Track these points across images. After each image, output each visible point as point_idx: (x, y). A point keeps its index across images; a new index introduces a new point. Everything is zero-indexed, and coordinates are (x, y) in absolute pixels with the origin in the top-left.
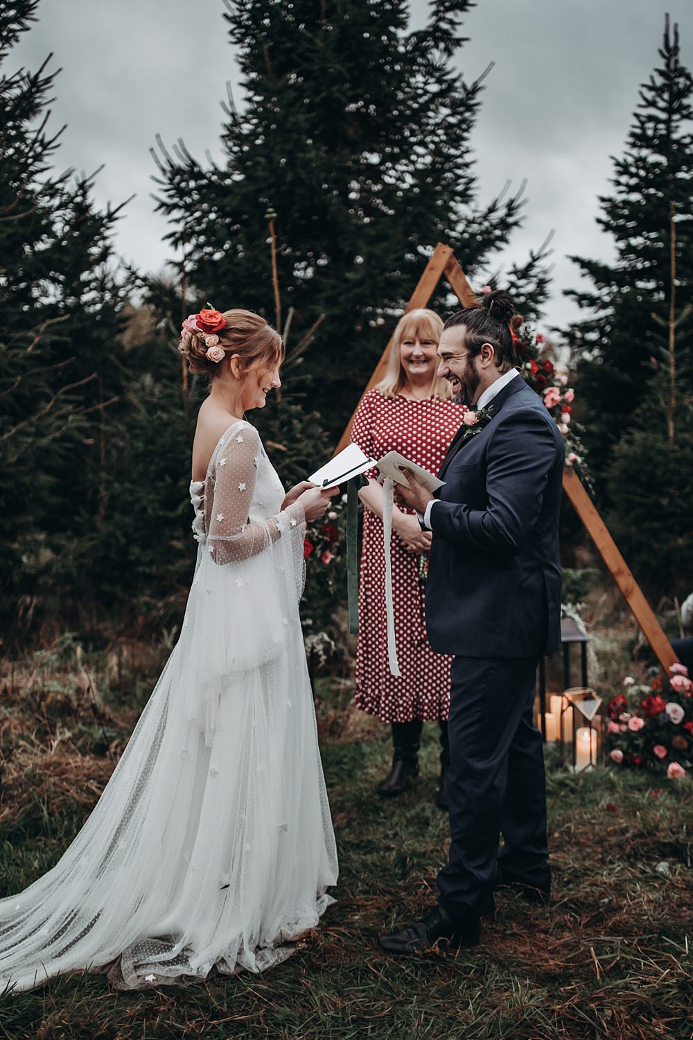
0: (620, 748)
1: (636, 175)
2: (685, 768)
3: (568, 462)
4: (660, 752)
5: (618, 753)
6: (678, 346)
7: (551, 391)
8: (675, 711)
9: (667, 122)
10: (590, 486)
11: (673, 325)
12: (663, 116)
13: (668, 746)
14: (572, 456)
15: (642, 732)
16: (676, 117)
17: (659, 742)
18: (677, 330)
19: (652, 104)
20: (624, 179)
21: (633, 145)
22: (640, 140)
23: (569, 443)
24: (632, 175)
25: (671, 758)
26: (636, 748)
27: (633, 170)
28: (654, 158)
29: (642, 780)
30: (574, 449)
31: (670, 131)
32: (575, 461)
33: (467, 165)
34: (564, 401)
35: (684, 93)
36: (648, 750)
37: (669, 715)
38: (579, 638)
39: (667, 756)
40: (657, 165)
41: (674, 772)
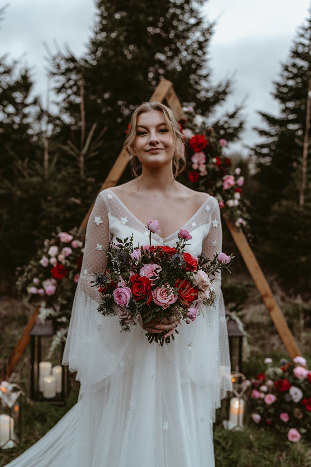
0: (258, 412)
1: (292, 72)
2: (301, 434)
3: (237, 224)
4: (284, 418)
5: (257, 417)
7: (228, 178)
8: (296, 394)
9: (309, 46)
10: (250, 241)
11: (306, 145)
12: (307, 43)
13: (291, 415)
14: (240, 220)
15: (274, 404)
17: (284, 411)
19: (302, 36)
20: (286, 74)
21: (292, 57)
23: (239, 212)
24: (289, 72)
25: (291, 424)
26: (269, 415)
27: (290, 69)
28: (301, 63)
29: (271, 439)
30: (241, 216)
31: (309, 51)
32: (241, 224)
34: (236, 185)
36: (277, 415)
37: (291, 396)
38: (239, 334)
39: (289, 421)
40: (301, 67)
41: (293, 436)
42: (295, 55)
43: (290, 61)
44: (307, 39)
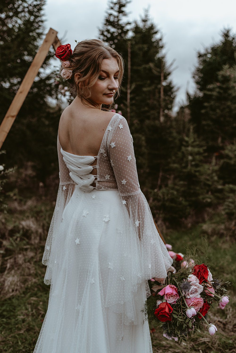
1: (106, 36)
6: (131, 99)
9: (118, 17)
11: (129, 91)
12: (116, 14)
16: (121, 15)
18: (131, 93)
19: (112, 8)
20: (102, 37)
21: (105, 24)
22: (108, 22)
24: (104, 36)
27: (106, 33)
28: (112, 30)
31: (118, 20)
33: (42, 21)
35: (124, 6)
40: (114, 32)
42: (108, 23)
43: (104, 28)
44: (116, 11)
